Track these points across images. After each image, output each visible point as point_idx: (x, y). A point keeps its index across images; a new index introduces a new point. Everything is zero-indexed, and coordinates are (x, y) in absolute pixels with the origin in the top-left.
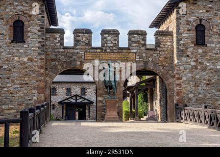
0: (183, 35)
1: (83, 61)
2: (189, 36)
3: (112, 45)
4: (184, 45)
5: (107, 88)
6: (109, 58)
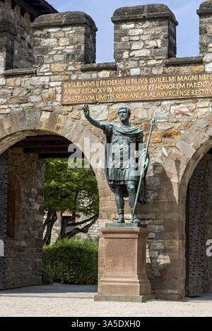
1: (58, 109)
3: (146, 53)
6: (137, 96)
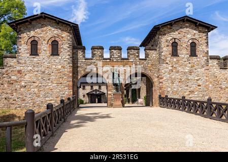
0: (164, 49)
2: (167, 50)
5: (114, 85)
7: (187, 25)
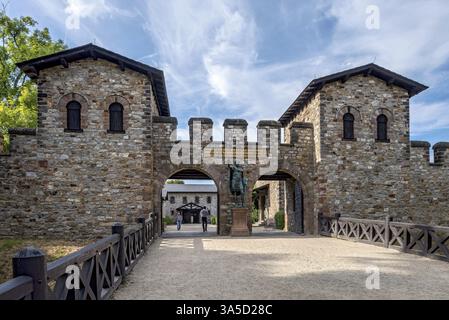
2: (335, 128)
4: (329, 139)
7: (372, 82)
